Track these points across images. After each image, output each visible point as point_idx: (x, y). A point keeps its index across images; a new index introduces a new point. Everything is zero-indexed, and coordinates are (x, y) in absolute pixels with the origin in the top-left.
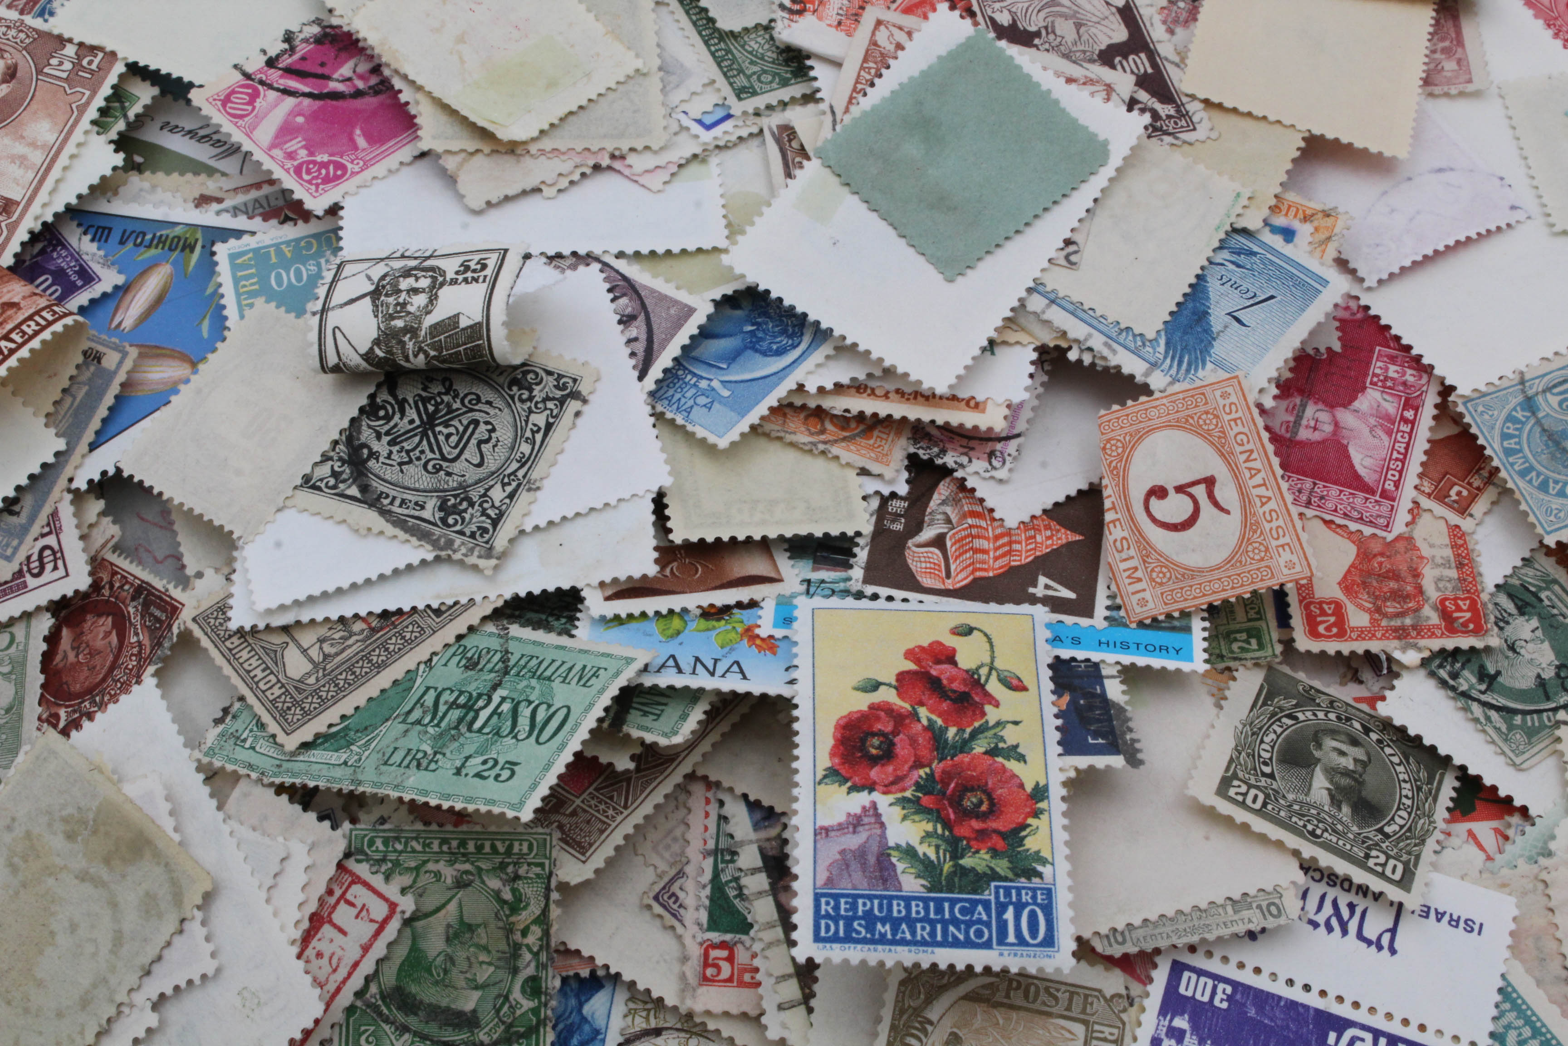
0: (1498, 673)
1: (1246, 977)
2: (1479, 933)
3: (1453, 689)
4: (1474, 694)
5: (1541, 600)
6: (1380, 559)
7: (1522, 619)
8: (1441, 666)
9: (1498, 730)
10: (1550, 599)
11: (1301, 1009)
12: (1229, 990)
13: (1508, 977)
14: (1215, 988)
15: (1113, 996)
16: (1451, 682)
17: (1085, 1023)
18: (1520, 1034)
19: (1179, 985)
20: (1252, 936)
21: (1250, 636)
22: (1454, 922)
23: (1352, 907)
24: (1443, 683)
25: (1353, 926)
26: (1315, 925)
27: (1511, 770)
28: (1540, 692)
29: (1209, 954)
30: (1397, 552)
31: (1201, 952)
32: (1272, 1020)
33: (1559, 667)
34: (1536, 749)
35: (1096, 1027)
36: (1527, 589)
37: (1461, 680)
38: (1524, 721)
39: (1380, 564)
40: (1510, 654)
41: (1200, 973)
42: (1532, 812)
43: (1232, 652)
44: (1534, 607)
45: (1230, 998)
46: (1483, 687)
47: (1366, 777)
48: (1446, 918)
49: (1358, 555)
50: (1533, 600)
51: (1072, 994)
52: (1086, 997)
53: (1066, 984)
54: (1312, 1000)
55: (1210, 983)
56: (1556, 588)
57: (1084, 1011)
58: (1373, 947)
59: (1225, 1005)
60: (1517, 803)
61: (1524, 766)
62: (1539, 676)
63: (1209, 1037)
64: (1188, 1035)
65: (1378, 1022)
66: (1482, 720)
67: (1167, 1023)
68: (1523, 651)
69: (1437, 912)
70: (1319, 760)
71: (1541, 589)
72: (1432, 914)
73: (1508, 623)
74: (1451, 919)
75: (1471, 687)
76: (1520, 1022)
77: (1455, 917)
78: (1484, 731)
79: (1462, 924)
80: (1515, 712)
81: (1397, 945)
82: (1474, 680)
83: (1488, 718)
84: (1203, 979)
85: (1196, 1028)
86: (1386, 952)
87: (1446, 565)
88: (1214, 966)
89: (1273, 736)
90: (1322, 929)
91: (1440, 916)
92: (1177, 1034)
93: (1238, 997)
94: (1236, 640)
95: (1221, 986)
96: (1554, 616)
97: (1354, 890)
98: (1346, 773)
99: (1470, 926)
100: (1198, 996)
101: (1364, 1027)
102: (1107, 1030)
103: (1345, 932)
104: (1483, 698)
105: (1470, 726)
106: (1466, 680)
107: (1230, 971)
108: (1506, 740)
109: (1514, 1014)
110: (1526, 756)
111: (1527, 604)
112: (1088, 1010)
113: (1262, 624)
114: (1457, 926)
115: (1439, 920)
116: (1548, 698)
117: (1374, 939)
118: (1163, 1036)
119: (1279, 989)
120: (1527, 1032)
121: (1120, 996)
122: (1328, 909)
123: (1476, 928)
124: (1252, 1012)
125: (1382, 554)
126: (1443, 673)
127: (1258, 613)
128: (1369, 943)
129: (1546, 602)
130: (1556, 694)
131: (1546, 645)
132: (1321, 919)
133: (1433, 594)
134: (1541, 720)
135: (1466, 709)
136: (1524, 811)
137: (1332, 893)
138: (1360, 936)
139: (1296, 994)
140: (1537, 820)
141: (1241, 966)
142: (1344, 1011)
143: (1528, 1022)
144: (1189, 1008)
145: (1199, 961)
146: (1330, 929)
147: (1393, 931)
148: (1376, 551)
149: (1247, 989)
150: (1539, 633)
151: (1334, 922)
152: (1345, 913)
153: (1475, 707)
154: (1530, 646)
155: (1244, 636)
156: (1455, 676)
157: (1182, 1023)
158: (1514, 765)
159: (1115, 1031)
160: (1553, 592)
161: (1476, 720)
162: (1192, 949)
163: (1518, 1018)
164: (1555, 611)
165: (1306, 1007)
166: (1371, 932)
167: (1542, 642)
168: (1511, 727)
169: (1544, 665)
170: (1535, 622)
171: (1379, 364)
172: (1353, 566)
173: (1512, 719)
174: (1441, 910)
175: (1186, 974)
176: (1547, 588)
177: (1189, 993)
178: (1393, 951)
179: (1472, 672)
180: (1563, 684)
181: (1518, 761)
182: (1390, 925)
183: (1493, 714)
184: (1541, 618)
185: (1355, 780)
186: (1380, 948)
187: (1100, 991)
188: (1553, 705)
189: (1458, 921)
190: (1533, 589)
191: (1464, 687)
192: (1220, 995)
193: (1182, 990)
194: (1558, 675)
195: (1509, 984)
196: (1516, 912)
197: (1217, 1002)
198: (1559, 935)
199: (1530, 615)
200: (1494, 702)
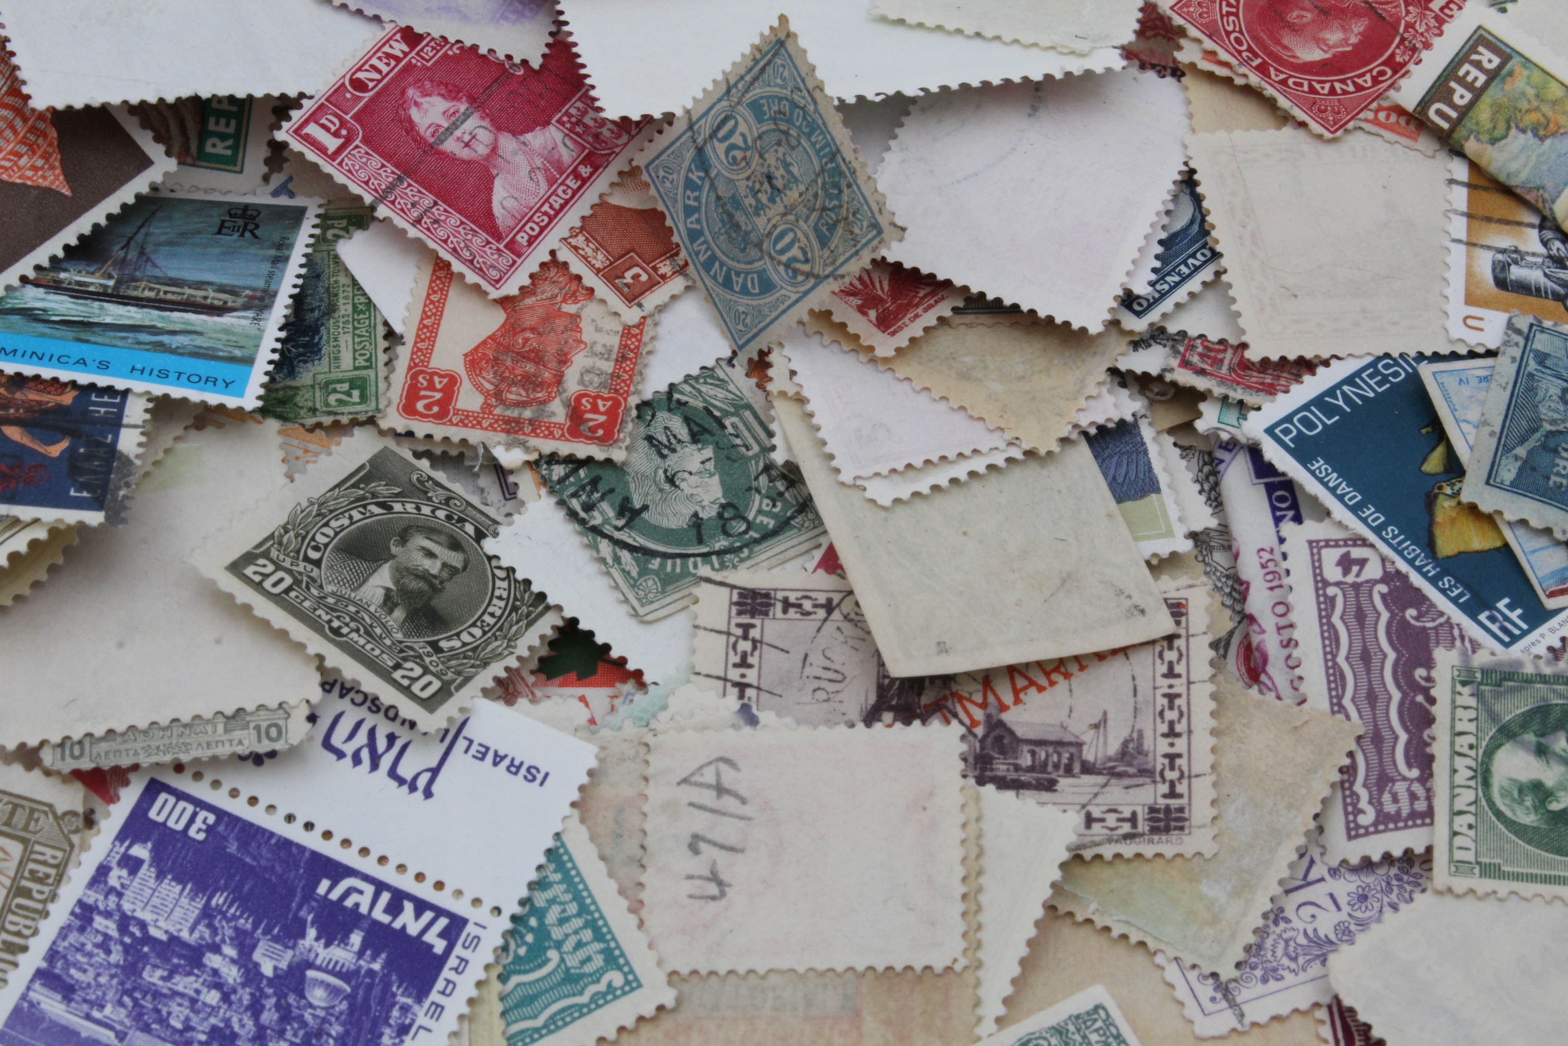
0: (645, 508)
1: (239, 808)
2: (542, 784)
3: (582, 522)
4: (608, 529)
5: (723, 427)
6: (529, 335)
7: (694, 447)
8: (575, 495)
9: (626, 573)
10: (734, 426)
11: (294, 850)
12: (211, 819)
13: (565, 838)
14: (194, 815)
15: (65, 814)
16: (583, 514)
17: (24, 841)
18: (564, 911)
19: (150, 807)
20: (257, 759)
21: (352, 388)
22: (514, 768)
23: (391, 738)
24: (572, 515)
25: (386, 762)
26: (340, 755)
27: (633, 623)
28: (694, 531)
29: (198, 776)
30: (553, 330)
31: (188, 774)
32: (255, 859)
33: (723, 507)
34: (668, 600)
35: (38, 848)
36: (710, 413)
37: (596, 513)
38: (663, 566)
39: (526, 340)
40: (667, 487)
41: (181, 796)
42: (647, 678)
43: (327, 405)
44: (712, 434)
45: (210, 830)
46: (620, 523)
47: (447, 585)
48: (507, 762)
49: (503, 326)
50: (714, 426)
51: (16, 806)
52: (32, 811)
53: (11, 794)
54: (313, 841)
55: (190, 808)
56: (747, 414)
57: (26, 828)
58: (405, 788)
59: (201, 836)
60: (631, 666)
61: (649, 618)
62: (696, 515)
63: (171, 871)
64: (145, 866)
65: (386, 874)
66: (610, 561)
67: (122, 850)
68: (683, 485)
69: (496, 754)
70: (394, 557)
71: (727, 414)
72: (490, 756)
73: (674, 451)
74: (512, 764)
75: (606, 521)
76: (568, 897)
77: (517, 763)
78: (608, 574)
79: (523, 771)
80: (653, 554)
81: (435, 789)
82: (611, 514)
83: (617, 559)
84: (182, 804)
85: (157, 859)
86: (419, 794)
87: (605, 355)
88: (201, 790)
89: (346, 522)
90: (348, 761)
91: (498, 759)
92: (132, 865)
93: (221, 828)
94: (335, 391)
95: (202, 814)
96: (735, 446)
97: (398, 721)
98: (425, 576)
99: (532, 774)
100: (171, 823)
101: (367, 878)
102: (49, 852)
103: (375, 766)
104: (617, 535)
105: (594, 568)
106: (602, 513)
107: (220, 799)
108: (633, 586)
109: (563, 887)
110: (656, 605)
111: (705, 430)
112: (32, 827)
113: (371, 373)
114: (516, 773)
115: (495, 764)
116: (700, 541)
117: (409, 777)
118: (114, 864)
119: (275, 824)
120: (573, 908)
121: (74, 814)
122: (362, 738)
123: (540, 777)
124: (233, 848)
125: (533, 329)
126: (575, 504)
127: (369, 360)
128: (401, 781)
129: (730, 430)
130: (712, 537)
131: (716, 478)
132: (349, 749)
133: (572, 385)
134: (684, 566)
135: (594, 547)
136: (638, 675)
137: (371, 720)
138: (393, 773)
139: (295, 833)
140: (651, 688)
141: (234, 793)
142: (349, 858)
143: (577, 897)
144: (155, 835)
145: (184, 784)
146: (357, 760)
147: (435, 772)
148: (527, 324)
149: (234, 820)
150: (710, 465)
151: (365, 754)
152: (381, 744)
153: (605, 547)
154: (693, 479)
155: (346, 386)
156: (589, 507)
157: (141, 851)
158: (636, 615)
159: (60, 854)
160: (742, 419)
161: (603, 561)
162: (179, 768)
163: (566, 891)
164: (738, 441)
165: (302, 849)
166: (406, 770)
167: (711, 475)
168: (644, 572)
169: (706, 503)
170: (708, 452)
171: (579, 104)
172: (492, 337)
173: (648, 562)
174: (501, 753)
175: (163, 796)
176: (736, 414)
177: (161, 819)
178: (428, 793)
179: (612, 505)
180: (724, 526)
181: (642, 611)
182: (434, 764)
183: (625, 555)
184: (718, 447)
185: (432, 586)
186: (413, 788)
187: (50, 806)
188: (704, 550)
189: (519, 768)
190: (717, 413)
191: (596, 519)
192: (198, 823)
193: (152, 814)
194: (720, 516)
195: (563, 845)
196: (593, 764)
197: (192, 832)
198: (646, 808)
199: (705, 443)
200: (630, 541)
